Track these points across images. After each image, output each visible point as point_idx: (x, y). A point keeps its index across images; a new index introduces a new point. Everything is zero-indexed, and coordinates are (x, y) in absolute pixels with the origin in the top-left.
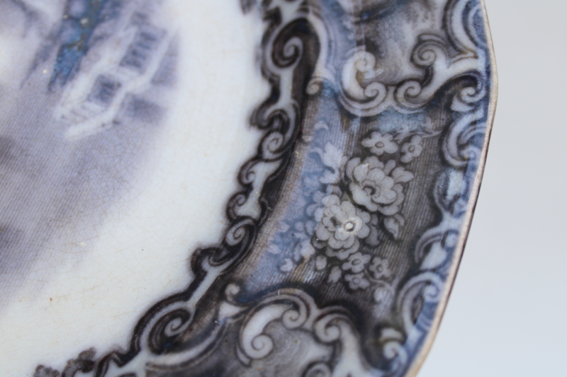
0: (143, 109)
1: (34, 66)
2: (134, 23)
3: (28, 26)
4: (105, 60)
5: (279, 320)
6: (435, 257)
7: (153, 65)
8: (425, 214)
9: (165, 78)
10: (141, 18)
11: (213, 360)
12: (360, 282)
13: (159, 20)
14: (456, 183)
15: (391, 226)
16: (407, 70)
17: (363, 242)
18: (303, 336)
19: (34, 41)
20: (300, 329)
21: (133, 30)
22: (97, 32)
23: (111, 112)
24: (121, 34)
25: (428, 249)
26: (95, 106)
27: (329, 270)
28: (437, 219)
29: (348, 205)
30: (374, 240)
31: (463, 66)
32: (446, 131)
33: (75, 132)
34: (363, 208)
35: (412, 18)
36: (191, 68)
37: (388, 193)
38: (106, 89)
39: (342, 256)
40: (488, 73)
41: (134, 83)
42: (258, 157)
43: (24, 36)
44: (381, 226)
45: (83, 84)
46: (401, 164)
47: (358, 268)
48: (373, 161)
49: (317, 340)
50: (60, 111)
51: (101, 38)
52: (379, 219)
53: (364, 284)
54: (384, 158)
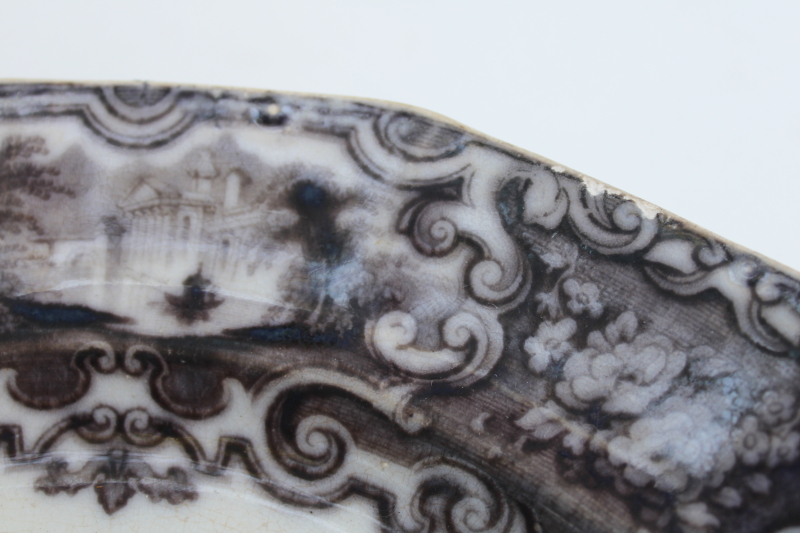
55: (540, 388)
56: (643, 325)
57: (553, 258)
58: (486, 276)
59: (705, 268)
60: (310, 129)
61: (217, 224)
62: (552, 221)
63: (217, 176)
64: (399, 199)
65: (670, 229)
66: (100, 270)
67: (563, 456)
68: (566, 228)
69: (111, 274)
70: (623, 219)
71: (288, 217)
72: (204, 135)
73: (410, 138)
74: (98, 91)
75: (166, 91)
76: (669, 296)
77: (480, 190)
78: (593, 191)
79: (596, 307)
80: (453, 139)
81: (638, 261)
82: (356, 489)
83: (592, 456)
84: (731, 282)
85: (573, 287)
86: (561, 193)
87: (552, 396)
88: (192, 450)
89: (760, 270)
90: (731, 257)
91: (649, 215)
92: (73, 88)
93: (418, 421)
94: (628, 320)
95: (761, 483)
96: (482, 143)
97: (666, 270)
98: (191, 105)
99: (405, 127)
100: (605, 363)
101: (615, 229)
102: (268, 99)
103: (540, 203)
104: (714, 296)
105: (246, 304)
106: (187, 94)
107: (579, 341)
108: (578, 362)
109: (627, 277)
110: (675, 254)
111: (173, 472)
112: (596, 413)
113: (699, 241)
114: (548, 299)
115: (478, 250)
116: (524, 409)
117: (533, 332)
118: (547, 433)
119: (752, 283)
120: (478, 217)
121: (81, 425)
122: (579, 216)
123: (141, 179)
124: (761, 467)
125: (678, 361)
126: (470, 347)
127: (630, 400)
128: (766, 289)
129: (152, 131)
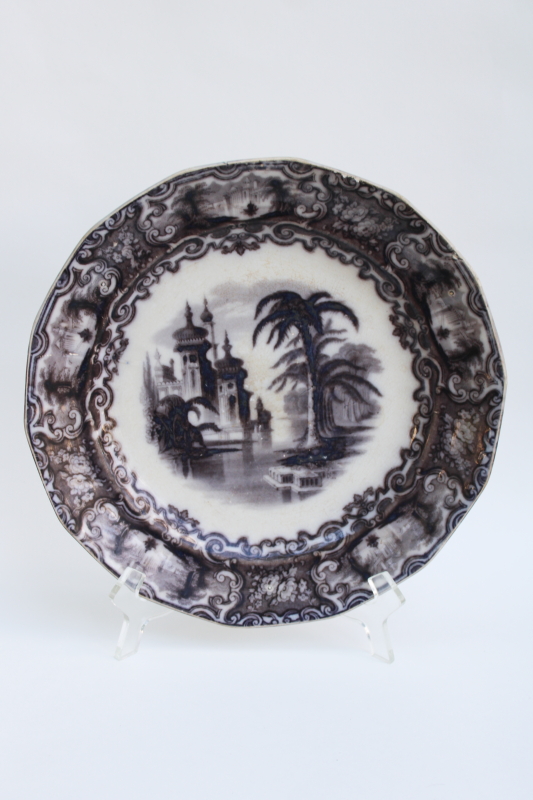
0: (287, 495)
1: (284, 451)
2: (319, 474)
3: (299, 440)
4: (300, 473)
5: (231, 580)
6: (267, 619)
7: (305, 489)
8: (280, 610)
9: (303, 496)
10: (323, 476)
11: (211, 566)
12: (252, 600)
13: (325, 481)
14: (295, 617)
15: (274, 602)
16: (333, 584)
17: (266, 595)
18: (228, 590)
19: (293, 446)
20: (230, 588)
21: (316, 475)
22: (309, 464)
23: (280, 485)
24: (313, 472)
25: (269, 616)
26: (280, 479)
27: (253, 587)
28: (280, 616)
29: (277, 583)
30: (267, 598)
31: (340, 605)
32: (313, 607)
33: (267, 478)
34: (277, 589)
35: (354, 578)
36: (311, 502)
37: (285, 596)
38: (288, 479)
39: (259, 590)
40: (339, 613)
41: (296, 487)
42: (287, 542)
43: (294, 441)
44: (273, 598)
45: (286, 471)
46: (297, 596)
47: (256, 597)
48: (295, 586)
49: (229, 595)
50: (272, 469)
51: (307, 467)
52: (275, 596)
53: (252, 601)
54: (298, 589)
55: (337, 218)
56: (359, 204)
57: (337, 192)
58: (321, 196)
59: (371, 192)
60: (272, 169)
61: (253, 192)
62: (336, 184)
63: (251, 182)
64: (297, 182)
65: (363, 184)
66: (226, 207)
67: (344, 232)
68: (339, 185)
69: (229, 208)
70: (352, 182)
71: (270, 188)
72: (246, 174)
73: (298, 169)
74: (215, 168)
75: (233, 165)
76: (364, 198)
77: (317, 178)
78: (344, 176)
79: (347, 201)
80: (309, 168)
81: (357, 191)
82: (297, 240)
83: (350, 231)
84: (377, 195)
85: (342, 197)
86: (337, 178)
87: (339, 219)
88: (256, 238)
89: (383, 192)
90: (377, 189)
91: (358, 181)
92: (209, 169)
93: (310, 228)
94: (355, 203)
95: (386, 235)
96: (316, 168)
97: (363, 193)
98: (241, 168)
99: (296, 166)
100: (350, 212)
101: (350, 185)
102: (260, 163)
103: (332, 180)
104: (374, 198)
105: (264, 208)
106: (239, 165)
107: (344, 208)
108: (344, 212)
109: (354, 195)
110: (365, 189)
111: (253, 243)
112: (350, 222)
113: (370, 187)
114: (337, 200)
115: (318, 191)
116: (334, 222)
117: (334, 206)
118: (339, 227)
119: (382, 195)
120: (318, 184)
121: (229, 239)
122: (342, 182)
123: (232, 185)
124: (386, 231)
125: (367, 211)
126: (319, 211)
127: (357, 219)
128: (385, 196)
129: (232, 175)
